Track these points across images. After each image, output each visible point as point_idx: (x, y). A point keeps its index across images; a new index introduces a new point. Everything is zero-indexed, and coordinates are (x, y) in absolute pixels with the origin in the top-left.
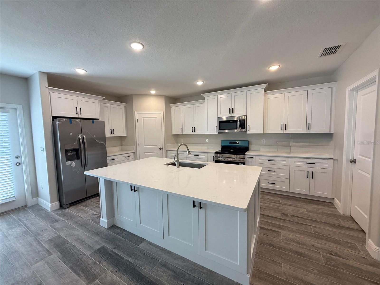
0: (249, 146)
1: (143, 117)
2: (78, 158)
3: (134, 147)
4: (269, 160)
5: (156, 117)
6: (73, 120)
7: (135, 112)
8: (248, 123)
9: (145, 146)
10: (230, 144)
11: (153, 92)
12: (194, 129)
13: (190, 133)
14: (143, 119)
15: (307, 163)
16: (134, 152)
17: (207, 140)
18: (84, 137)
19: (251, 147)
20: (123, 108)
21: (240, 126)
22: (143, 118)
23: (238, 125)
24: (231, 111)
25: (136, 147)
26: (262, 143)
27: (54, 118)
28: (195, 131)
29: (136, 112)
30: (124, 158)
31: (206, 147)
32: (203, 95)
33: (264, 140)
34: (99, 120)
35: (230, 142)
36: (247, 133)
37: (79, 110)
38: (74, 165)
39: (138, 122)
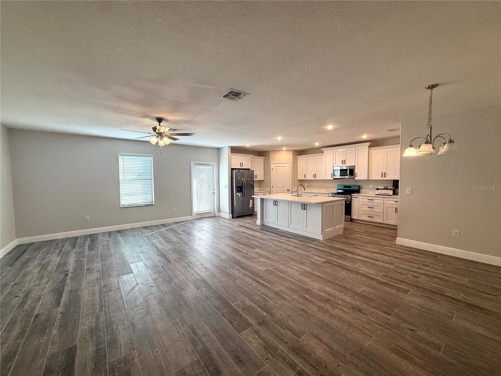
0: (360, 189)
1: (276, 166)
2: (241, 192)
3: (269, 188)
4: (368, 200)
5: (286, 166)
6: (240, 170)
8: (356, 171)
9: (277, 187)
10: (344, 187)
11: (284, 149)
12: (315, 176)
13: (312, 178)
14: (276, 168)
15: (395, 202)
16: (269, 192)
17: (326, 185)
18: (244, 180)
19: (362, 191)
20: (263, 160)
21: (350, 174)
23: (348, 173)
24: (343, 162)
26: (370, 187)
27: (232, 169)
29: (271, 163)
31: (325, 191)
32: (322, 150)
33: (372, 185)
36: (355, 179)
37: (241, 164)
38: (240, 195)
39: (272, 170)
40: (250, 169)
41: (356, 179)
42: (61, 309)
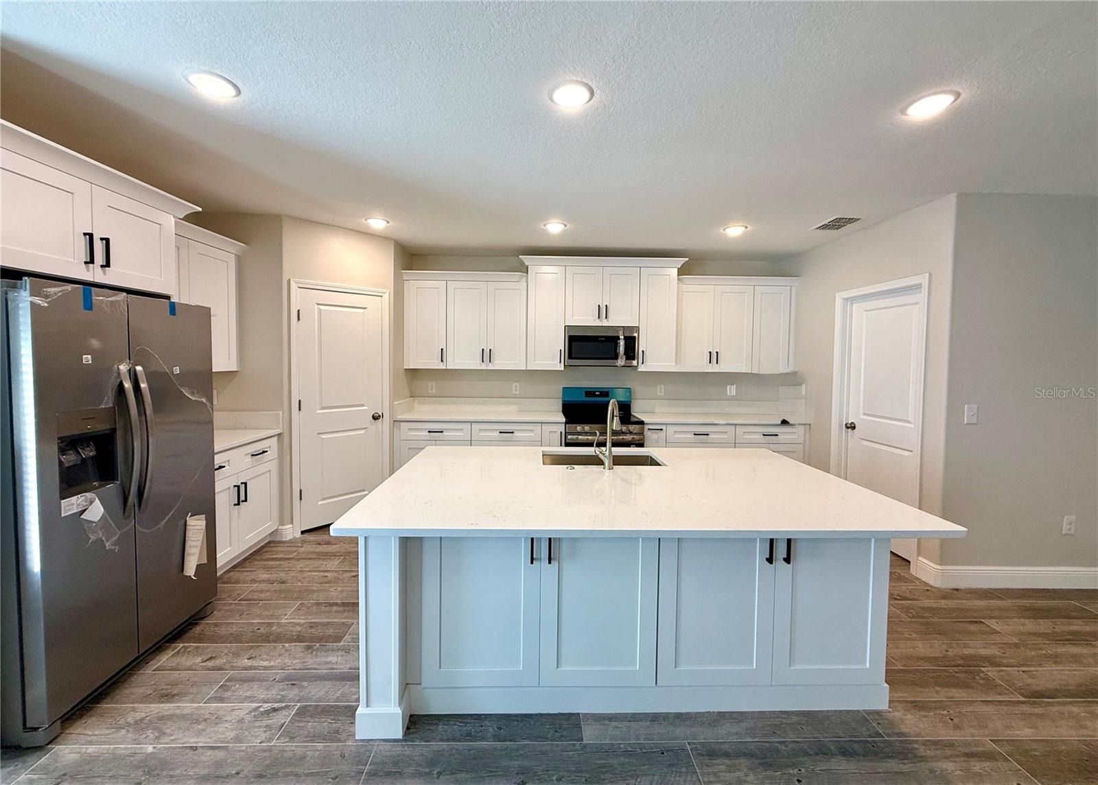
0: (632, 401)
1: (318, 304)
3: (280, 413)
4: (695, 434)
5: (365, 308)
6: (99, 297)
7: (289, 281)
8: (642, 345)
9: (323, 408)
10: (586, 396)
11: (377, 223)
12: (487, 355)
13: (475, 364)
14: (320, 311)
15: (764, 435)
16: (282, 434)
17: (516, 388)
18: (141, 370)
20: (232, 260)
21: (626, 353)
22: (320, 306)
23: (622, 349)
24: (602, 311)
25: (287, 416)
26: (659, 394)
28: (490, 361)
29: (293, 285)
30: (249, 459)
31: (514, 408)
32: (523, 260)
33: (663, 387)
35: (586, 392)
36: (639, 370)
37: (97, 248)
39: (299, 319)
41: (641, 368)
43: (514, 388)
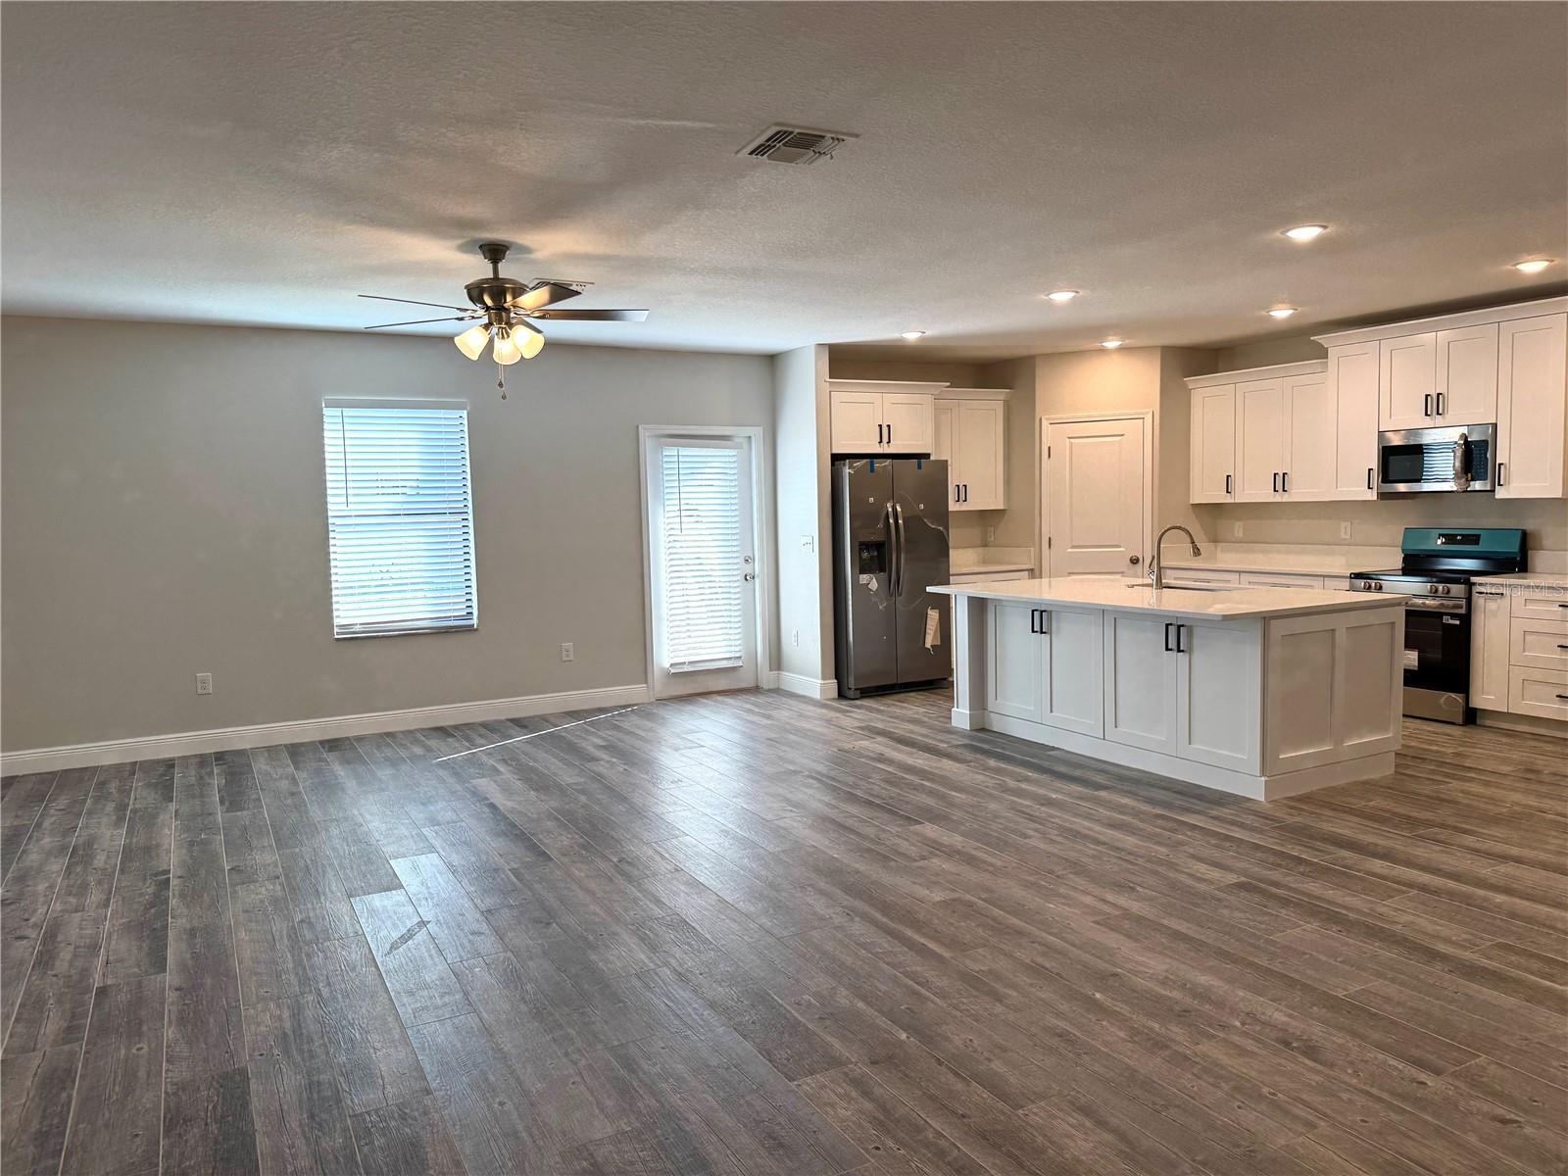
0: (1530, 553)
1: (1069, 438)
2: (882, 570)
3: (1032, 549)
4: (1561, 606)
5: (1123, 435)
6: (878, 464)
7: (1041, 419)
9: (1073, 547)
11: (1112, 343)
12: (1281, 482)
13: (1264, 494)
14: (1071, 444)
16: (1032, 570)
17: (1344, 529)
18: (899, 509)
19: (1539, 559)
20: (999, 407)
21: (1468, 468)
22: (1071, 440)
24: (1435, 404)
25: (1037, 551)
27: (837, 459)
28: (1284, 490)
29: (1044, 422)
32: (1314, 341)
34: (932, 458)
35: (1441, 537)
36: (1498, 496)
37: (884, 432)
38: (874, 585)
39: (1049, 456)
40: (927, 456)
41: (1500, 494)
42: (171, 978)
43: (1343, 530)
